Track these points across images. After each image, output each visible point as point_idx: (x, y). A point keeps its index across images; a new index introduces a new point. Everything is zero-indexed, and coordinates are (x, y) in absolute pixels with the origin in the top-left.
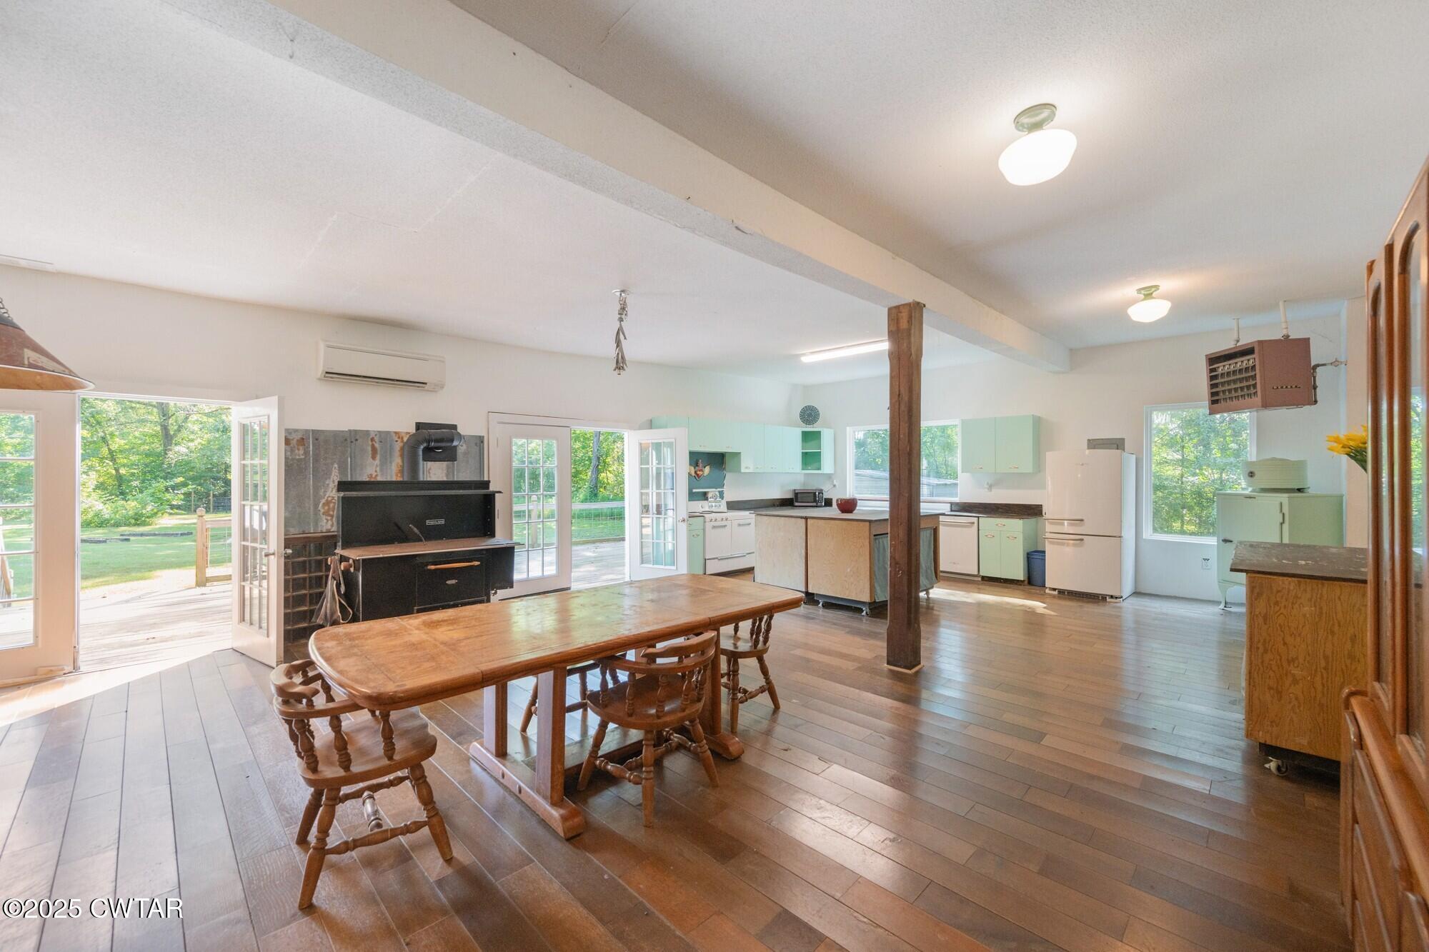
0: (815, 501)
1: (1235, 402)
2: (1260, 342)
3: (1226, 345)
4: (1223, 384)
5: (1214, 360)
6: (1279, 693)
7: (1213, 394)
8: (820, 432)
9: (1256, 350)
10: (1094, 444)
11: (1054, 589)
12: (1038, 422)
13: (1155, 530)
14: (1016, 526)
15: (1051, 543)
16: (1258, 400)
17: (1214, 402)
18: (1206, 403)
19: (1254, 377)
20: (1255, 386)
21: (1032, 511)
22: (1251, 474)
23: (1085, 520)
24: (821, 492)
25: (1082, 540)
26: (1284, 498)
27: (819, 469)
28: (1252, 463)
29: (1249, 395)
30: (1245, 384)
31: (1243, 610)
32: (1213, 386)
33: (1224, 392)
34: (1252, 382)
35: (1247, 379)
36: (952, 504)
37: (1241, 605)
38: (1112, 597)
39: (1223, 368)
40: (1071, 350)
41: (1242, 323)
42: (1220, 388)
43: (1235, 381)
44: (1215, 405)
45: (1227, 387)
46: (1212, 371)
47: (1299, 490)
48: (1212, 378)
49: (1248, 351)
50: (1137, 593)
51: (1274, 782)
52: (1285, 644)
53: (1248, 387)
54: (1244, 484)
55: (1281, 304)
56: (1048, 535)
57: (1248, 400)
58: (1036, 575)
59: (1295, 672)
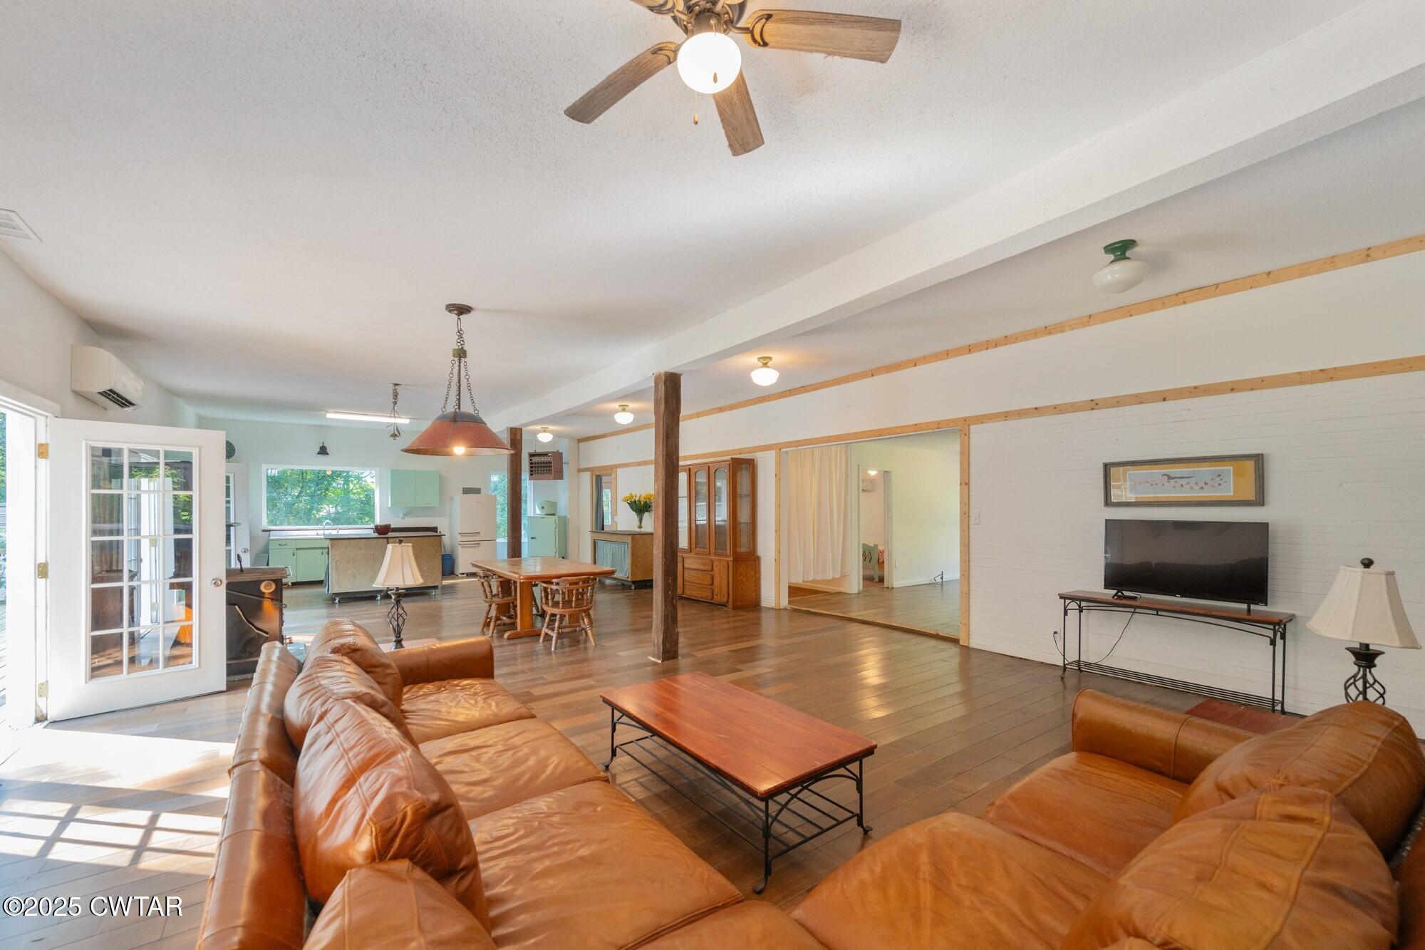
1: (541, 475)
2: (553, 452)
7: (531, 471)
9: (550, 455)
10: (466, 491)
11: (463, 574)
15: (462, 547)
16: (552, 476)
17: (533, 474)
19: (551, 467)
20: (551, 470)
21: (427, 529)
23: (481, 534)
25: (477, 544)
30: (545, 469)
32: (532, 466)
33: (535, 471)
35: (547, 467)
39: (536, 459)
43: (540, 467)
46: (531, 460)
48: (531, 463)
53: (548, 470)
57: (548, 475)
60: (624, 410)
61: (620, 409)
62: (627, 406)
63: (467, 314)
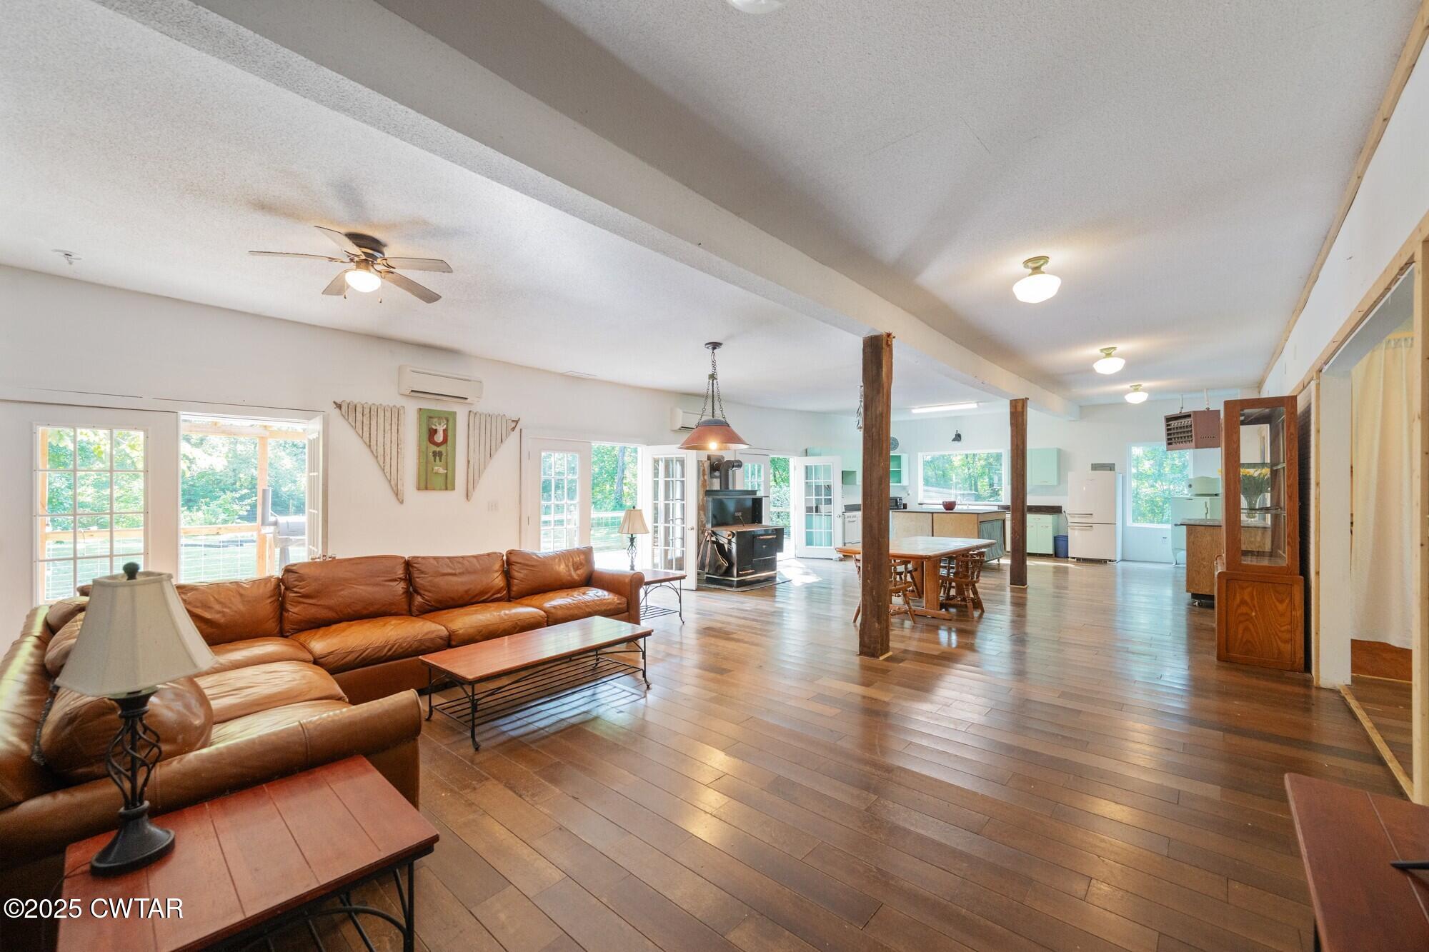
0: (897, 505)
1: (1181, 445)
2: (1194, 412)
3: (1175, 411)
4: (1174, 433)
5: (1169, 419)
6: (1199, 573)
7: (1169, 439)
8: (900, 456)
9: (1192, 416)
10: (1095, 467)
11: (1074, 558)
12: (1059, 452)
13: (1134, 521)
14: (1048, 519)
15: (1072, 529)
16: (1193, 444)
17: (1169, 444)
18: (1165, 443)
19: (1191, 431)
20: (1191, 436)
21: (1056, 510)
22: (1190, 486)
23: (1094, 514)
24: (901, 499)
25: (1092, 526)
26: (1207, 499)
27: (900, 482)
28: (1191, 479)
29: (1189, 441)
30: (1186, 435)
31: (1185, 566)
32: (1168, 435)
33: (1175, 438)
34: (1189, 434)
35: (1187, 432)
36: (998, 506)
37: (1184, 564)
38: (1110, 561)
39: (1174, 424)
40: (1081, 406)
41: (1184, 396)
42: (1172, 436)
43: (1181, 433)
44: (1170, 446)
45: (1176, 436)
46: (1168, 425)
47: (1216, 495)
48: (1168, 430)
49: (1188, 416)
50: (1122, 560)
51: (1197, 609)
52: (1200, 553)
53: (1188, 437)
54: (1186, 492)
55: (1205, 391)
56: (1070, 524)
57: (1188, 444)
58: (1061, 551)
59: (1205, 563)
60: (1109, 355)
61: (1104, 354)
62: (1114, 348)
63: (719, 347)
